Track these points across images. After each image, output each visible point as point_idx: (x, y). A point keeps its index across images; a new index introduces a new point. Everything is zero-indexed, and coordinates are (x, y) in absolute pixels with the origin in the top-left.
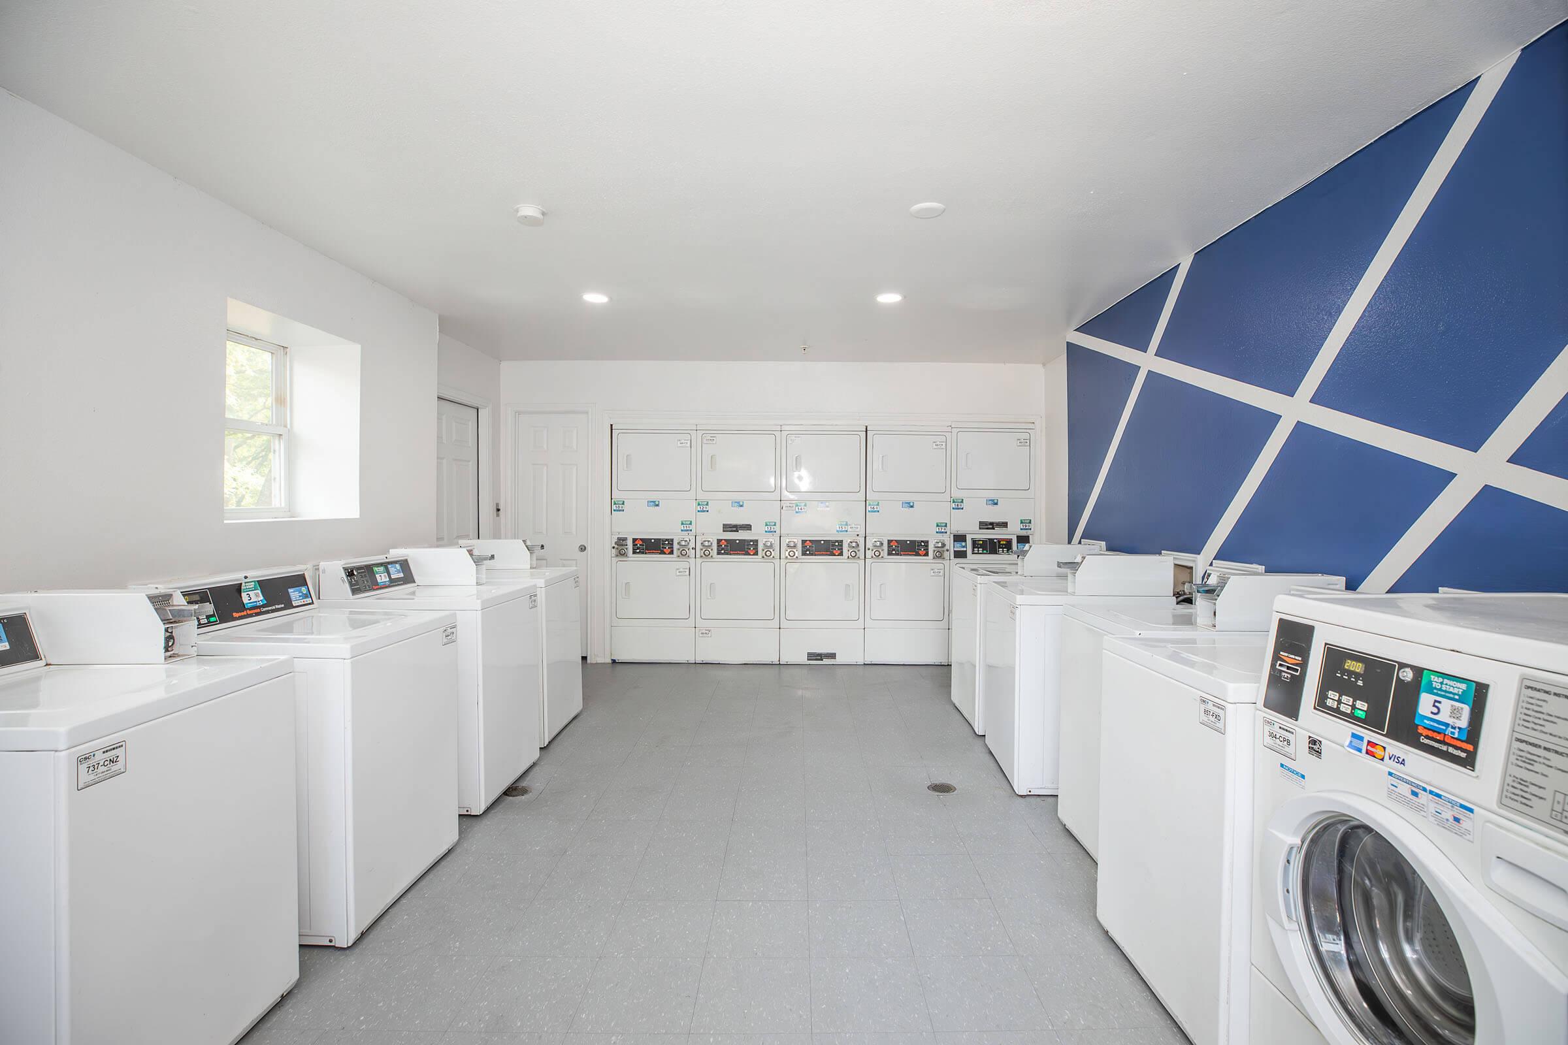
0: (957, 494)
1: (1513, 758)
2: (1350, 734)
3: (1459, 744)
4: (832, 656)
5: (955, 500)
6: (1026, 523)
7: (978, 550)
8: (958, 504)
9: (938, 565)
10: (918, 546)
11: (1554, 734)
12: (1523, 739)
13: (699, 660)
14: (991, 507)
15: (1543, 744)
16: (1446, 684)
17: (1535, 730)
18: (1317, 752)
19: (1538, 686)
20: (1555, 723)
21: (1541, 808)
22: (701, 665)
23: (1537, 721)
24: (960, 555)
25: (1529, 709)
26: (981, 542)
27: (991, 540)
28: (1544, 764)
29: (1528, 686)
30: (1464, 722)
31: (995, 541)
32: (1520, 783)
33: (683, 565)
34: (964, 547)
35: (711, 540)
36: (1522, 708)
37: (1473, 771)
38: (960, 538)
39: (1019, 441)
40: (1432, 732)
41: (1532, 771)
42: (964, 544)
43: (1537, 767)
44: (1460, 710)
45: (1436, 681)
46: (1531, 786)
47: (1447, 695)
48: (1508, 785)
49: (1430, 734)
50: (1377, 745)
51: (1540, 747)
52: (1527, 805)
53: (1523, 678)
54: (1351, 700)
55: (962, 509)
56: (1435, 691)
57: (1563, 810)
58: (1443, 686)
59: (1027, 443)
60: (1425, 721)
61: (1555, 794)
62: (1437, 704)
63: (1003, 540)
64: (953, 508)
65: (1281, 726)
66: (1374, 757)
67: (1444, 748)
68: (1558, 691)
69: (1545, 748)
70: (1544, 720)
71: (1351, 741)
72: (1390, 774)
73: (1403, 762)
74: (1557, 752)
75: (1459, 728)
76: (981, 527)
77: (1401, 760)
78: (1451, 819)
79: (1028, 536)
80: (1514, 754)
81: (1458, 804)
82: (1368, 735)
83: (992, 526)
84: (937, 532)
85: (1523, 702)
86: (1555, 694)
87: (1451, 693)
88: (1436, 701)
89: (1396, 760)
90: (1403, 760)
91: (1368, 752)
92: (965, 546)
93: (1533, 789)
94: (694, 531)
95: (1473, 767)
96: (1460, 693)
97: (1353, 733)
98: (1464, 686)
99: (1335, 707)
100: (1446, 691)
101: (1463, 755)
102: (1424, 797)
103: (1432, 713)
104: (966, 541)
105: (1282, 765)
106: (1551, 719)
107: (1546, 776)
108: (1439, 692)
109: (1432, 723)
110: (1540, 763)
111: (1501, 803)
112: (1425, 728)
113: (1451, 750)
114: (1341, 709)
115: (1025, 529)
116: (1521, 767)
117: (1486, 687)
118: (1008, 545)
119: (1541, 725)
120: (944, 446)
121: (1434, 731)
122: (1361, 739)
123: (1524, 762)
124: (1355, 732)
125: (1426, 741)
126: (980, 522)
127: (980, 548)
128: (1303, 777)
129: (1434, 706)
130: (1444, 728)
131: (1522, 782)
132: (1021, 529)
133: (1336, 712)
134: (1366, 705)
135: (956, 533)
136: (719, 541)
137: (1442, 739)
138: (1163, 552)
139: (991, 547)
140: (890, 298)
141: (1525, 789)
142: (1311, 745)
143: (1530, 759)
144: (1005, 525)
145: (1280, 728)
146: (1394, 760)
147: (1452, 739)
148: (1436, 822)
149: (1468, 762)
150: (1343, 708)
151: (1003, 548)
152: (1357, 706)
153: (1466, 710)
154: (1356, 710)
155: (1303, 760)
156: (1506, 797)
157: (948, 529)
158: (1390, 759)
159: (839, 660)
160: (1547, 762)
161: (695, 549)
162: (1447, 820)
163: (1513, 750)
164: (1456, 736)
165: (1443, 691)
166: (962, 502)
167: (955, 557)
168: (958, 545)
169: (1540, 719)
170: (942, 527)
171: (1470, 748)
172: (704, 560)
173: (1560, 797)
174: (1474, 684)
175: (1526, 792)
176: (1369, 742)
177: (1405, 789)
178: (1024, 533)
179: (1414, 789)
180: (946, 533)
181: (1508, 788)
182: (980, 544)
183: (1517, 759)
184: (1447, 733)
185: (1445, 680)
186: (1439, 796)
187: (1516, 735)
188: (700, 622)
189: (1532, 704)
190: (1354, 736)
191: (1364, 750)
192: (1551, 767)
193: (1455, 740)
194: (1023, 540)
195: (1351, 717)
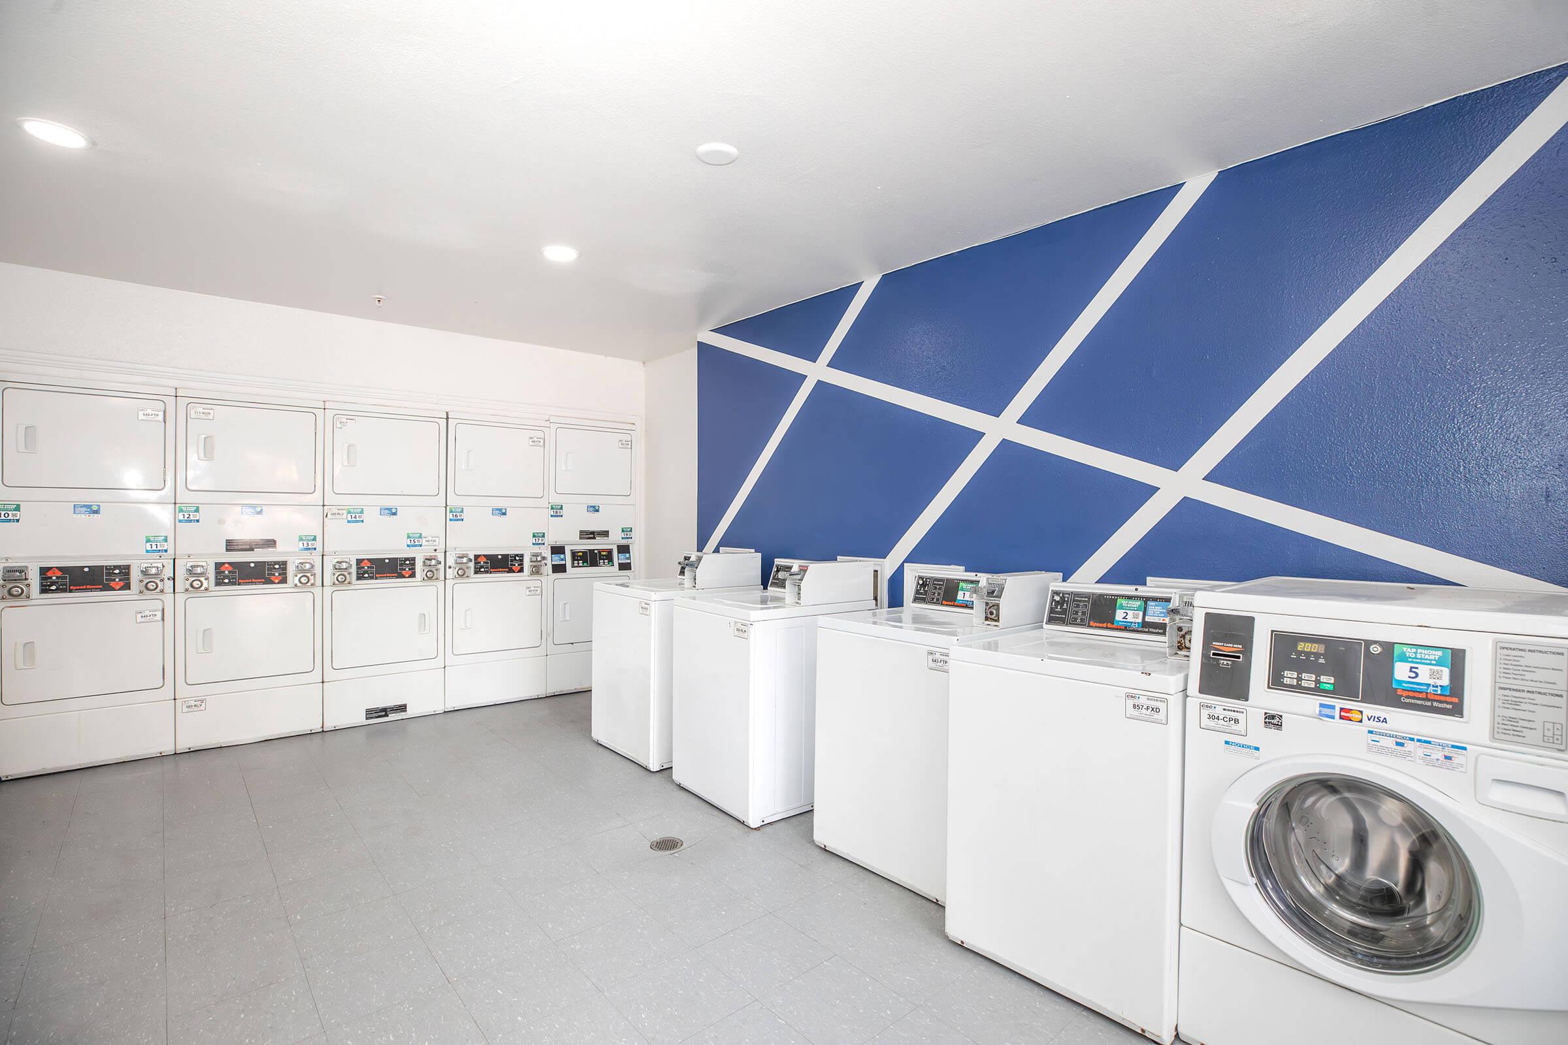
0: (556, 500)
1: (1499, 703)
2: (1318, 705)
3: (1442, 698)
4: (402, 708)
5: (554, 507)
6: (627, 531)
7: (578, 563)
8: (557, 511)
9: (534, 582)
10: (512, 561)
11: (1534, 680)
12: (1506, 687)
13: (182, 746)
14: (591, 514)
15: (1526, 689)
16: (1421, 653)
17: (1516, 679)
18: (1277, 725)
19: (1513, 646)
20: (1534, 672)
21: (1534, 736)
22: (188, 755)
23: (1516, 672)
24: (559, 569)
25: (1507, 664)
26: (581, 554)
27: (592, 551)
28: (1529, 703)
29: (1500, 647)
30: (1445, 681)
31: (596, 551)
32: (1510, 721)
33: (151, 605)
34: (562, 560)
35: (204, 564)
36: (1501, 663)
37: (1462, 717)
38: (557, 550)
39: (620, 443)
40: (1412, 693)
41: (1519, 710)
42: (562, 556)
43: (1523, 706)
44: (1440, 673)
45: (1409, 652)
46: (1520, 721)
47: (1423, 661)
48: (1499, 723)
49: (1411, 694)
50: (1352, 710)
51: (1523, 691)
52: (1520, 736)
53: (1496, 642)
54: (1314, 676)
55: (562, 516)
56: (1410, 660)
57: (1554, 734)
58: (1418, 655)
59: (628, 445)
60: (1404, 684)
61: (1544, 724)
62: (1413, 670)
63: (604, 550)
64: (552, 516)
65: (1225, 708)
66: (1351, 720)
67: (1429, 704)
68: (1532, 648)
69: (1528, 692)
70: (1523, 670)
71: (1320, 711)
72: (1370, 732)
73: (1385, 720)
74: (1540, 693)
75: (1440, 686)
76: (582, 536)
77: (1382, 720)
78: (1442, 758)
79: (629, 546)
80: (1499, 699)
81: (1449, 746)
82: (1339, 704)
83: (592, 535)
84: (533, 544)
85: (1501, 659)
86: (1530, 651)
87: (1427, 659)
88: (1411, 668)
89: (1376, 719)
90: (1385, 719)
91: (1341, 717)
92: (564, 559)
93: (1522, 723)
94: (171, 551)
95: (1462, 715)
96: (1437, 659)
97: (1320, 704)
98: (1440, 653)
99: (1295, 684)
100: (1421, 659)
101: (1450, 707)
102: (1410, 746)
103: (1409, 677)
104: (564, 553)
105: (1227, 743)
106: (1529, 669)
107: (1534, 712)
108: (1414, 660)
109: (1411, 686)
110: (1526, 703)
111: (1493, 738)
112: (1403, 690)
113: (1435, 704)
114: (1303, 685)
115: (625, 538)
116: (1509, 708)
117: (1462, 652)
118: (609, 556)
119: (1521, 675)
120: (542, 444)
121: (1414, 692)
122: (1333, 707)
123: (1511, 704)
124: (1322, 702)
125: (1408, 701)
126: (581, 532)
127: (580, 560)
128: (1257, 749)
129: (1411, 671)
130: (1425, 688)
131: (1511, 719)
132: (623, 538)
133: (1298, 688)
134: (1333, 678)
135: (554, 544)
136: (218, 566)
137: (1425, 697)
138: (838, 557)
139: (590, 559)
140: (561, 254)
141: (1515, 724)
142: (1267, 720)
143: (1515, 701)
144: (605, 534)
145: (1224, 709)
146: (1374, 720)
147: (1435, 696)
148: (1424, 763)
149: (1457, 710)
150: (1304, 684)
151: (604, 560)
152: (1322, 681)
153: (1446, 672)
154: (1321, 684)
155: (1258, 732)
156: (1498, 732)
157: (546, 540)
158: (1369, 720)
159: (411, 712)
160: (1534, 702)
161: (174, 579)
162: (1438, 760)
163: (1497, 697)
164: (1439, 692)
165: (1417, 659)
166: (561, 508)
167: (553, 572)
168: (556, 557)
169: (1519, 670)
170: (539, 536)
171: (1455, 700)
172: (191, 595)
173: (1550, 726)
174: (1450, 651)
175: (1517, 726)
176: (1342, 710)
177: (1389, 743)
178: (624, 542)
179: (1399, 740)
180: (544, 544)
181: (1499, 726)
182: (580, 556)
183: (1503, 703)
184: (1429, 691)
185: (1419, 650)
186: (1429, 742)
187: (1498, 685)
188: (183, 691)
189: (1510, 660)
190: (1322, 705)
191: (1337, 715)
192: (1537, 704)
193: (1438, 696)
194: (624, 549)
195: (1317, 690)
